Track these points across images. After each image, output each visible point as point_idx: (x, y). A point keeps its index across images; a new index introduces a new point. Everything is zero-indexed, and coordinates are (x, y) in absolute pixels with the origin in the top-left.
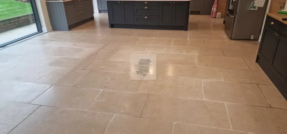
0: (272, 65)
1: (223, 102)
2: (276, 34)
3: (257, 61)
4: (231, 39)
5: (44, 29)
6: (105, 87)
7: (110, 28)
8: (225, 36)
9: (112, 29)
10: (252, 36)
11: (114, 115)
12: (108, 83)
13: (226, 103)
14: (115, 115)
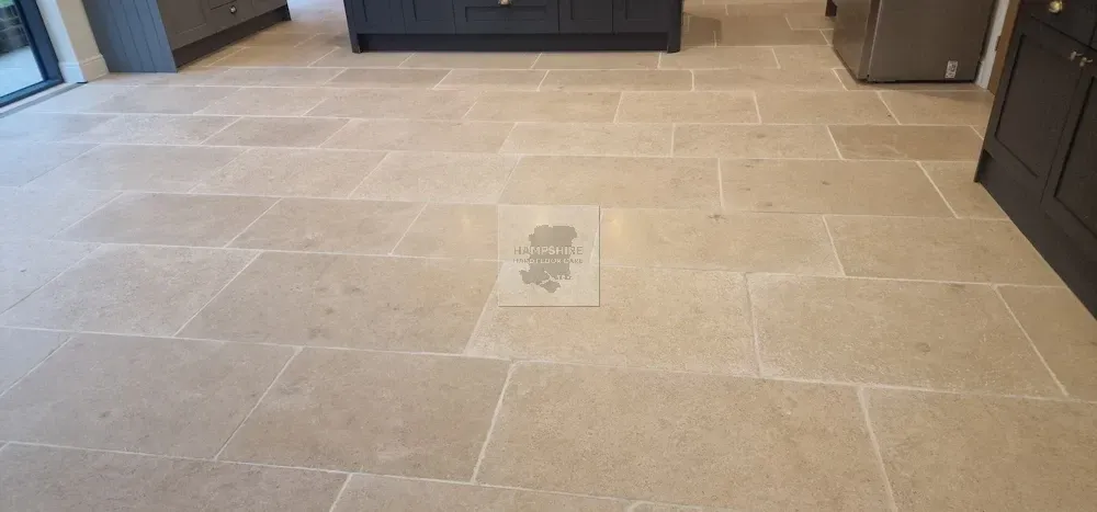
0: (1055, 195)
1: (851, 384)
2: (1078, 59)
3: (982, 176)
4: (863, 81)
5: (71, 66)
6: (313, 333)
7: (355, 51)
8: (836, 69)
9: (363, 54)
10: (950, 64)
11: (345, 477)
12: (330, 311)
13: (862, 389)
14: (351, 475)
